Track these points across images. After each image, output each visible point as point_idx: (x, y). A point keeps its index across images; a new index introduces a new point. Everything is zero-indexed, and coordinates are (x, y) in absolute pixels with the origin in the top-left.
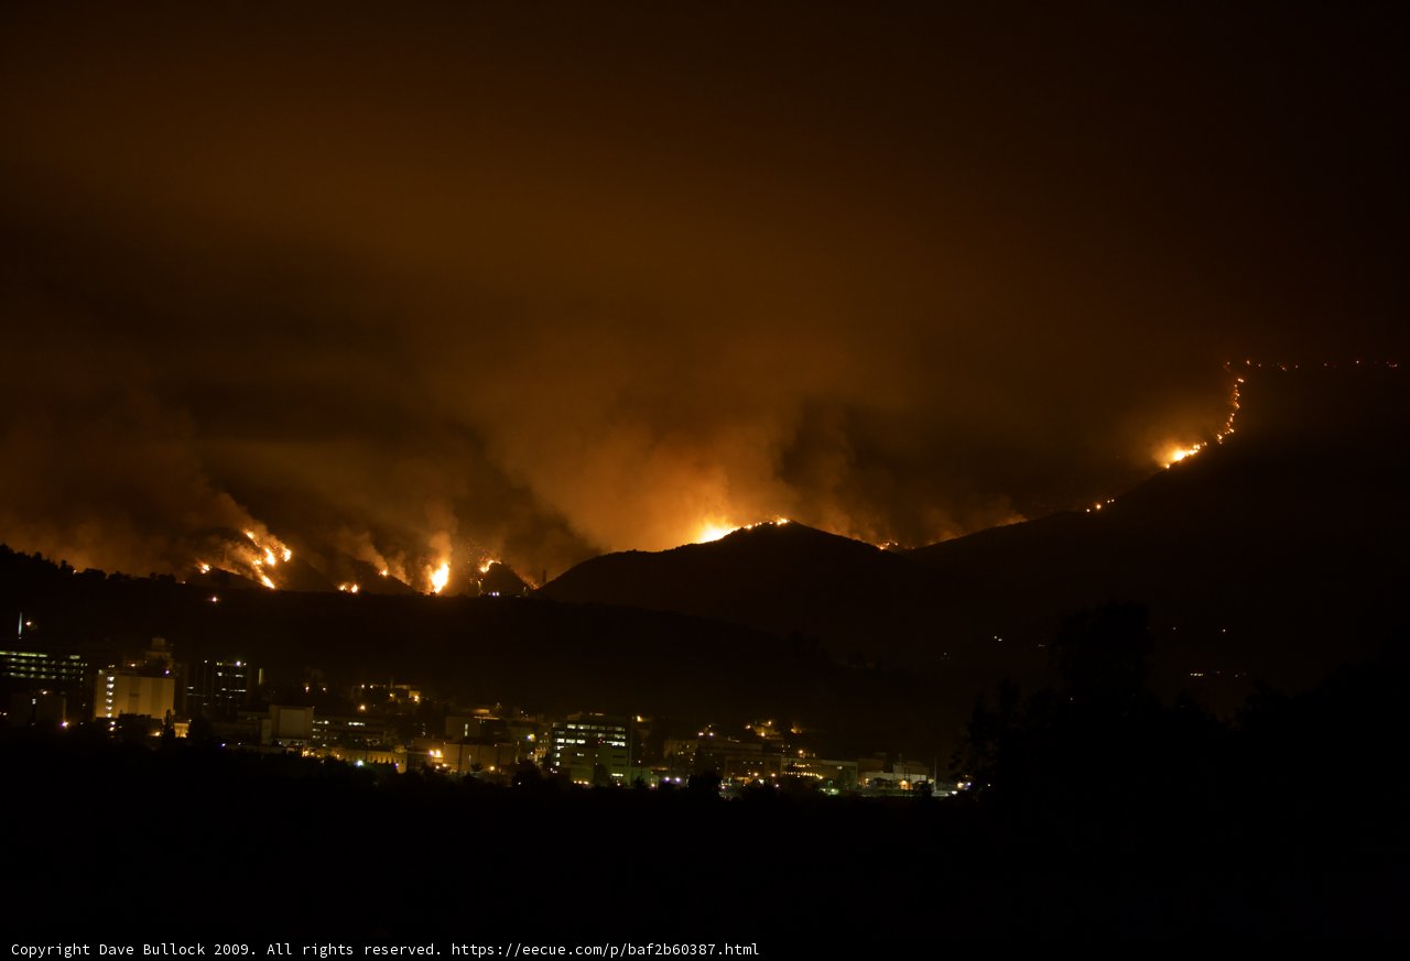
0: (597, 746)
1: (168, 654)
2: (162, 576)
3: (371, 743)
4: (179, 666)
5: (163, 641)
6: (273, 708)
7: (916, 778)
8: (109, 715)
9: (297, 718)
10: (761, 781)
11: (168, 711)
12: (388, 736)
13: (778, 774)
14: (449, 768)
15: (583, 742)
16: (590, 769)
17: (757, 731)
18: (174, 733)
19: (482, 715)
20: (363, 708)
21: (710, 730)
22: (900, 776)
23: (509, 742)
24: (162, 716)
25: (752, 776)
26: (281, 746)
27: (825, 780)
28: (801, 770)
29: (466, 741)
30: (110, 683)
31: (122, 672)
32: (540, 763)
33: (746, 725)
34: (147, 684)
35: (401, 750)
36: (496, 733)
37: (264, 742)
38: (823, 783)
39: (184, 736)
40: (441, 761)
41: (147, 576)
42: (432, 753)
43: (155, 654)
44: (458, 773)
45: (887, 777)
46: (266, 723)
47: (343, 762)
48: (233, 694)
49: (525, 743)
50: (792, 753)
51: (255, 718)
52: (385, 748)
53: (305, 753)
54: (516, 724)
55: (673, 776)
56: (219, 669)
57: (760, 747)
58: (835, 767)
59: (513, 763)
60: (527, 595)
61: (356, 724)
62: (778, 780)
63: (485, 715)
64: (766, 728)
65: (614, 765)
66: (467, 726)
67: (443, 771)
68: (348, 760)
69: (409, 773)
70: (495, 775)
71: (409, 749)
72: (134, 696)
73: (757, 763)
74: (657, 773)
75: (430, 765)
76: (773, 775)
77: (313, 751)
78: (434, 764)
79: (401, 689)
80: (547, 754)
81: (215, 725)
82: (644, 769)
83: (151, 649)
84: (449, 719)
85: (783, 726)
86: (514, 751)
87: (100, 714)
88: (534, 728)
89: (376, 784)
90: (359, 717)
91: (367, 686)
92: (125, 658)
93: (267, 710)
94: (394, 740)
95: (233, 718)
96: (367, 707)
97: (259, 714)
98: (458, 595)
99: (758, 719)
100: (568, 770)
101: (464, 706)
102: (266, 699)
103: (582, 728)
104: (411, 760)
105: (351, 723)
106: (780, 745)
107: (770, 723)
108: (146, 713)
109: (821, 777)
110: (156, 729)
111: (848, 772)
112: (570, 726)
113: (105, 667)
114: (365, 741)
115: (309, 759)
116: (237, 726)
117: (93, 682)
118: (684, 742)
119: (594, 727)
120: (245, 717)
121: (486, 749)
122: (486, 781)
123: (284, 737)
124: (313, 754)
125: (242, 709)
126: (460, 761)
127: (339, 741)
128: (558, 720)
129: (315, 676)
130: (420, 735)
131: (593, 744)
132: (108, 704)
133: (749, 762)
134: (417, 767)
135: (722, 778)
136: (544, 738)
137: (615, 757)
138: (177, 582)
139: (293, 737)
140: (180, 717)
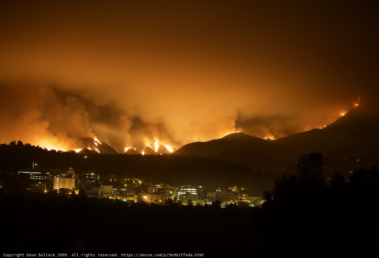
1: (73, 172)
2: (72, 151)
3: (128, 195)
4: (76, 175)
5: (72, 169)
6: (101, 186)
8: (57, 189)
9: (108, 188)
10: (233, 203)
11: (73, 187)
12: (132, 193)
13: (238, 201)
14: (149, 201)
15: (185, 193)
16: (187, 201)
17: (232, 189)
18: (75, 193)
19: (158, 187)
20: (126, 185)
21: (219, 189)
23: (164, 194)
24: (72, 189)
25: (231, 202)
26: (104, 196)
27: (251, 202)
29: (153, 194)
30: (57, 180)
31: (61, 177)
32: (174, 199)
33: (229, 188)
34: (67, 180)
35: (136, 196)
36: (162, 191)
37: (99, 195)
38: (250, 203)
39: (78, 194)
40: (147, 199)
41: (67, 151)
42: (144, 197)
43: (70, 172)
44: (151, 202)
46: (99, 190)
48: (91, 182)
49: (169, 194)
50: (241, 195)
52: (132, 196)
53: (110, 198)
54: (167, 189)
55: (209, 202)
56: (87, 176)
57: (233, 194)
58: (253, 199)
59: (166, 200)
60: (169, 155)
61: (124, 190)
62: (238, 203)
64: (235, 189)
65: (194, 199)
66: (154, 190)
67: (147, 202)
68: (121, 199)
69: (138, 203)
70: (161, 203)
71: (138, 196)
72: (64, 183)
73: (232, 198)
74: (204, 201)
75: (143, 200)
76: (236, 201)
78: (145, 200)
79: (136, 180)
80: (175, 197)
81: (86, 191)
82: (202, 200)
83: (69, 171)
84: (149, 188)
85: (239, 188)
86: (166, 196)
87: (55, 188)
88: (172, 190)
89: (129, 206)
90: (125, 188)
91: (127, 179)
92: (62, 173)
93: (100, 186)
94: (134, 194)
95: (91, 189)
96: (127, 185)
97: (98, 188)
98: (151, 154)
99: (232, 186)
100: (181, 201)
101: (153, 184)
102: (100, 183)
103: (185, 189)
104: (138, 199)
105: (122, 190)
106: (239, 193)
107: (236, 187)
108: (67, 188)
109: (249, 202)
110: (70, 192)
111: (257, 200)
112: (181, 189)
113: (56, 176)
114: (126, 194)
115: (111, 199)
116: (92, 191)
117: (53, 180)
118: (212, 193)
119: (188, 189)
120: (94, 189)
121: (159, 196)
122: (159, 204)
123: (105, 194)
124: (112, 198)
125: (93, 186)
126: (152, 199)
127: (119, 194)
128: (178, 188)
129: (113, 177)
130: (141, 192)
131: (188, 194)
132: (57, 186)
133: (230, 198)
134: (140, 201)
135: (223, 202)
136: (175, 192)
137: (194, 197)
138: (76, 152)
139: (107, 194)
140: (76, 189)
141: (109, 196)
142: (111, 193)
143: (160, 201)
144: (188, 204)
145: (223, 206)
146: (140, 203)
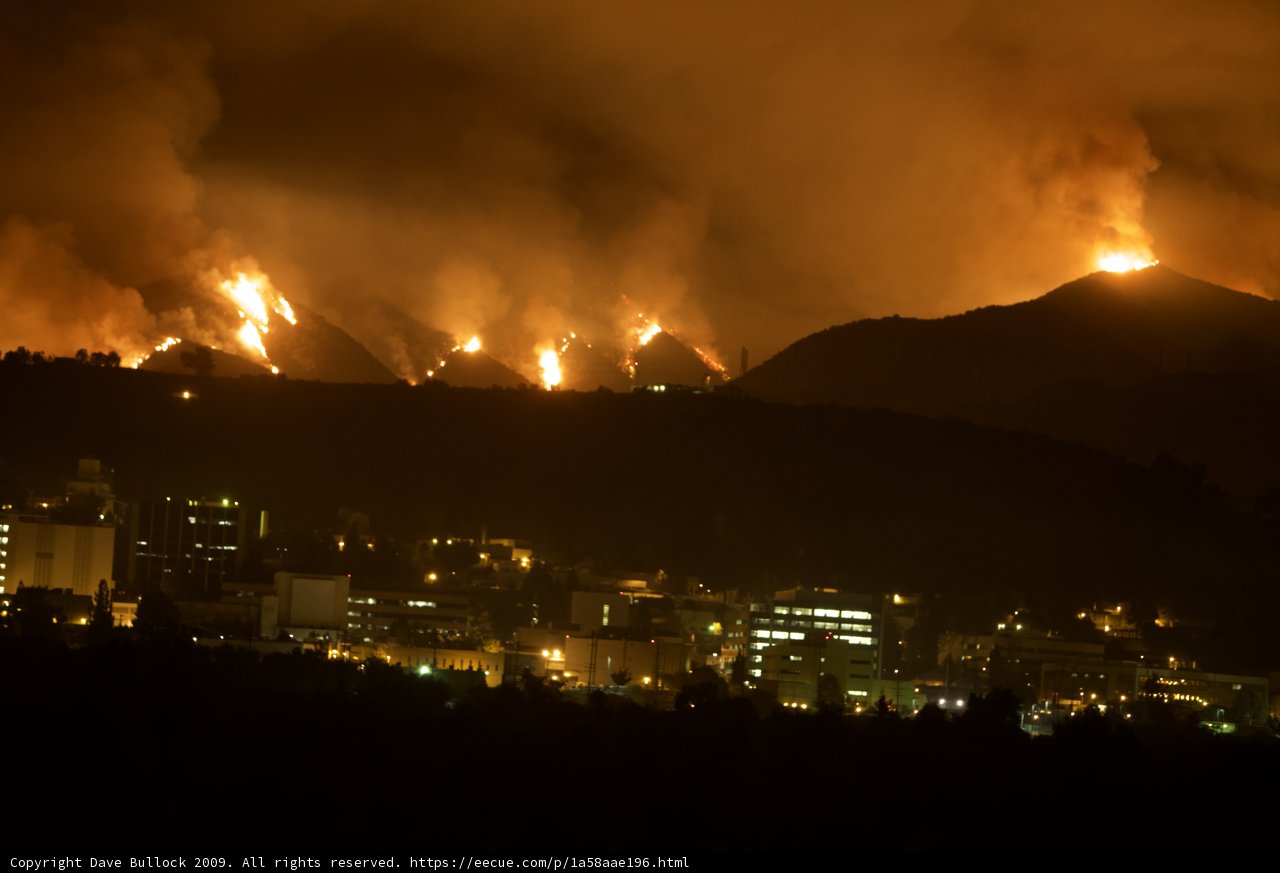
0: (823, 644)
1: (106, 487)
2: (98, 356)
3: (444, 636)
4: (123, 506)
5: (96, 465)
6: (282, 578)
9: (319, 594)
10: (1102, 708)
11: (103, 583)
12: (473, 624)
13: (1131, 696)
14: (575, 679)
15: (799, 636)
16: (810, 682)
17: (1098, 621)
18: (110, 619)
19: (633, 590)
20: (433, 577)
21: (1017, 620)
23: (675, 635)
24: (92, 591)
25: (1085, 700)
26: (293, 641)
27: (1212, 708)
28: (1169, 690)
29: (604, 633)
31: (24, 516)
32: (729, 672)
33: (1078, 612)
34: (67, 536)
35: (494, 648)
36: (656, 620)
37: (264, 635)
38: (1208, 713)
39: (130, 625)
40: (560, 667)
42: (545, 653)
43: (83, 487)
44: (589, 688)
46: (269, 601)
47: (396, 669)
48: (215, 553)
49: (703, 635)
50: (1155, 661)
51: (252, 594)
52: (469, 645)
53: (333, 653)
54: (690, 605)
55: (951, 698)
56: (192, 511)
57: (1100, 649)
58: (1230, 685)
59: (684, 673)
60: (711, 390)
61: (421, 604)
62: (1129, 706)
63: (639, 589)
64: (1113, 617)
65: (853, 676)
67: (569, 686)
68: (404, 664)
69: (506, 687)
70: (650, 691)
71: (507, 647)
72: (45, 555)
73: (1094, 676)
74: (920, 690)
75: (536, 673)
77: (349, 649)
78: (549, 673)
79: (501, 545)
80: (739, 656)
81: (182, 605)
82: (904, 684)
83: (76, 479)
84: (577, 597)
85: (1139, 615)
86: (684, 652)
88: (721, 613)
89: (450, 704)
90: (427, 591)
91: (442, 541)
92: (31, 493)
93: (270, 581)
94: (483, 631)
95: (214, 595)
96: (438, 575)
97: (260, 587)
98: (594, 388)
99: (1099, 602)
100: (775, 684)
101: (604, 575)
102: (271, 562)
103: (798, 613)
104: (510, 665)
105: (411, 603)
106: (1138, 648)
107: (1119, 609)
108: (64, 587)
109: (1205, 704)
110: (79, 613)
111: (1252, 696)
112: (780, 611)
114: (435, 633)
115: (340, 661)
116: (219, 607)
118: (971, 640)
119: (819, 612)
120: (234, 593)
121: (636, 648)
122: (639, 700)
123: (299, 627)
124: (346, 655)
125: (227, 579)
126: (592, 668)
127: (392, 633)
128: (759, 601)
129: (355, 524)
131: (818, 640)
133: (1081, 675)
134: (519, 678)
135: (1035, 701)
136: (736, 629)
137: (853, 662)
138: (125, 363)
139: (315, 626)
140: (123, 593)
141: (327, 643)
142: (338, 626)
144: (820, 703)
145: (1035, 720)
146: (521, 687)
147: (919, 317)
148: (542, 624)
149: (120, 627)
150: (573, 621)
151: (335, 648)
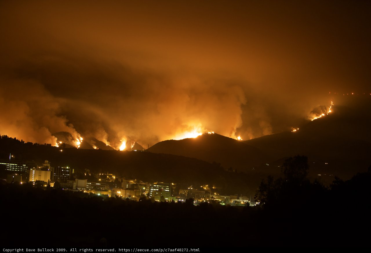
0: (161, 191)
1: (49, 165)
2: (48, 144)
3: (102, 189)
4: (52, 168)
5: (48, 161)
6: (76, 180)
7: (245, 201)
8: (33, 181)
9: (83, 183)
10: (205, 201)
11: (49, 180)
12: (106, 187)
13: (209, 199)
14: (123, 196)
15: (157, 190)
16: (159, 197)
17: (204, 188)
18: (50, 186)
19: (131, 182)
20: (100, 180)
21: (191, 187)
22: (241, 200)
23: (138, 189)
24: (47, 181)
25: (202, 200)
26: (78, 190)
27: (221, 201)
28: (215, 198)
29: (127, 189)
30: (33, 172)
31: (37, 169)
32: (147, 195)
33: (201, 186)
34: (43, 172)
35: (110, 191)
36: (135, 187)
37: (74, 188)
39: (53, 186)
40: (120, 194)
41: (44, 144)
42: (118, 192)
43: (46, 165)
44: (125, 198)
45: (238, 200)
46: (74, 183)
47: (94, 194)
48: (66, 176)
49: (142, 189)
50: (213, 194)
52: (106, 191)
53: (85, 192)
54: (140, 185)
55: (181, 199)
56: (62, 169)
57: (204, 192)
58: (224, 198)
59: (139, 196)
60: (144, 151)
61: (98, 184)
62: (209, 201)
63: (132, 182)
65: (166, 196)
66: (127, 187)
67: (121, 197)
68: (96, 194)
69: (112, 197)
70: (135, 198)
71: (112, 191)
72: (40, 176)
73: (203, 196)
74: (177, 198)
75: (117, 195)
76: (208, 199)
79: (110, 175)
80: (148, 193)
81: (61, 184)
82: (174, 197)
83: (44, 164)
84: (122, 183)
85: (210, 187)
86: (139, 192)
87: (30, 180)
88: (145, 186)
89: (103, 200)
90: (99, 182)
91: (101, 174)
92: (38, 165)
94: (108, 188)
95: (66, 182)
97: (73, 181)
98: (125, 150)
99: (204, 185)
100: (154, 197)
101: (127, 180)
102: (74, 177)
103: (158, 186)
104: (112, 194)
106: (210, 192)
107: (207, 186)
108: (43, 180)
109: (220, 200)
110: (45, 185)
111: (228, 199)
112: (154, 186)
113: (32, 168)
114: (100, 189)
116: (67, 184)
117: (29, 172)
118: (184, 190)
119: (161, 186)
120: (69, 182)
121: (132, 191)
122: (132, 200)
123: (79, 187)
124: (87, 192)
125: (68, 180)
126: (125, 195)
127: (94, 188)
128: (151, 184)
129: (88, 171)
130: (115, 187)
132: (33, 178)
133: (201, 196)
134: (114, 196)
135: (194, 200)
136: (148, 188)
137: (166, 194)
138: (52, 146)
139: (81, 187)
140: (52, 181)
141: (84, 190)
142: (85, 187)
143: (134, 196)
145: (195, 203)
147: (176, 140)
148: (117, 188)
149: (52, 187)
150: (122, 187)
151: (85, 191)
